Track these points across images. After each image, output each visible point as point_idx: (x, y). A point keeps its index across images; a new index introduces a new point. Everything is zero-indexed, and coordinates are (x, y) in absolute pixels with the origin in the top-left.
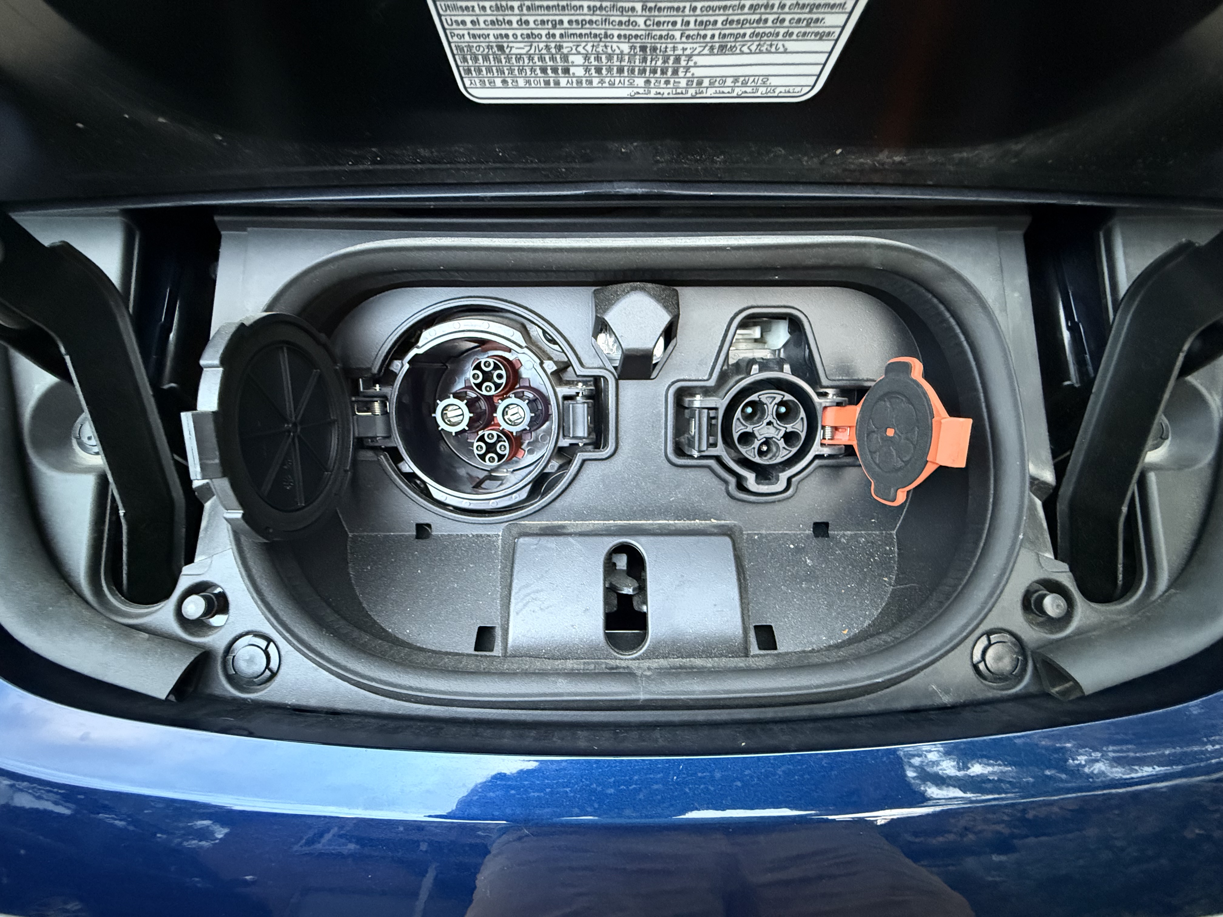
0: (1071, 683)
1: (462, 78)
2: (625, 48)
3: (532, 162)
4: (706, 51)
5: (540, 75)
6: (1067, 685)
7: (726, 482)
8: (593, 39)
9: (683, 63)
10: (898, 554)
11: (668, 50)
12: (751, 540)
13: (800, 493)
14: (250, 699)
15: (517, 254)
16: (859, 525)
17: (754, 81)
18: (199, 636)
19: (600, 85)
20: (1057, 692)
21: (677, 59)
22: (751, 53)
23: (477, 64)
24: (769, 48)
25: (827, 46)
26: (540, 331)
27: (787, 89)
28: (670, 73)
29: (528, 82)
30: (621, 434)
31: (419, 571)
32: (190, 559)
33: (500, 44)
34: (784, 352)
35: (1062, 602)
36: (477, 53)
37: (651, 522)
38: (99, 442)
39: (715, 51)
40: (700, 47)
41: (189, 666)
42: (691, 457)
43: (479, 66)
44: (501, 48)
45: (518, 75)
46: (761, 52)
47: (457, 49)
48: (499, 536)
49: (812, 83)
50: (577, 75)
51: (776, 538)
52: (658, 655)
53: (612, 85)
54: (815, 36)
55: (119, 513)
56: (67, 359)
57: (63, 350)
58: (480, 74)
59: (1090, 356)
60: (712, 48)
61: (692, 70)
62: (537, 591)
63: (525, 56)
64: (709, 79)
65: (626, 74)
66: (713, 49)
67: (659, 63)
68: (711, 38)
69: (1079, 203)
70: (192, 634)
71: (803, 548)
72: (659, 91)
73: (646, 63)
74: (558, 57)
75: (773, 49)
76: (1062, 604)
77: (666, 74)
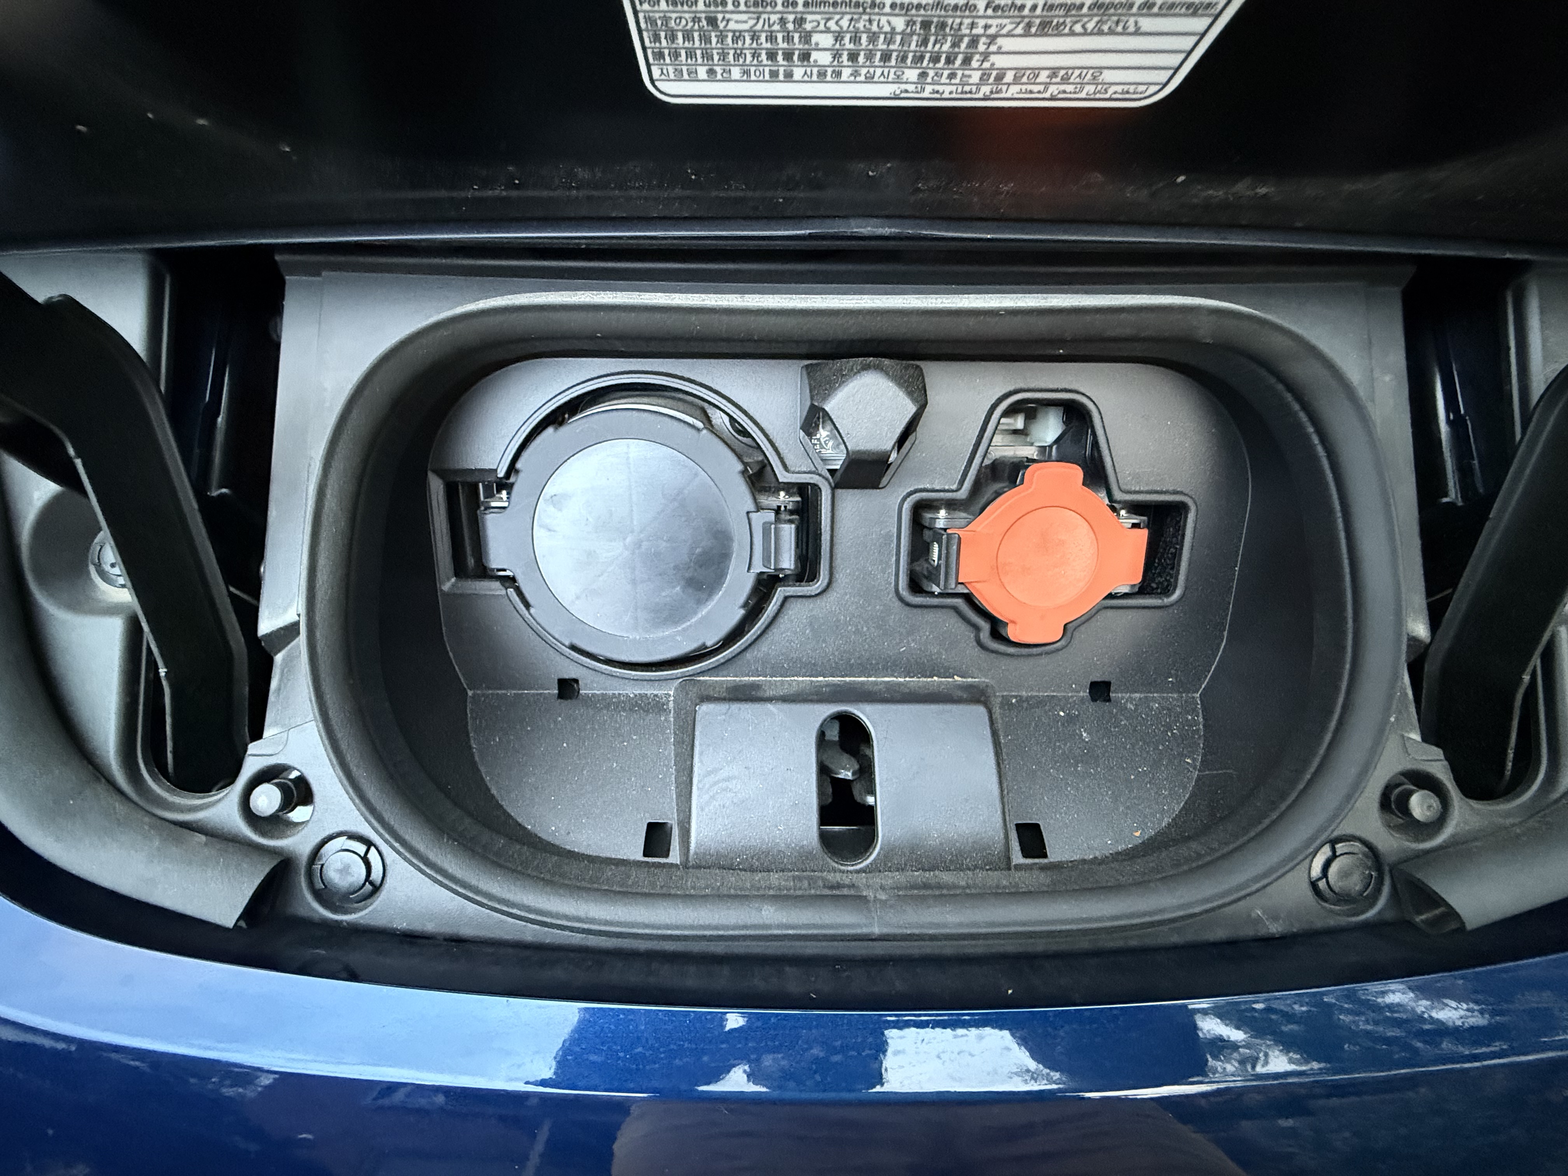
0: (1442, 909)
1: (648, 66)
2: (899, 23)
3: (737, 188)
4: (1019, 30)
5: (765, 62)
6: (1437, 912)
7: (977, 628)
8: (853, 10)
9: (982, 48)
10: (1204, 726)
11: (963, 27)
12: (1007, 704)
13: (1075, 642)
14: (346, 921)
15: (705, 318)
16: (1149, 685)
17: (1080, 75)
18: (272, 837)
19: (852, 78)
20: (1422, 921)
21: (974, 42)
22: (1085, 33)
23: (674, 46)
24: (1113, 25)
25: (1199, 24)
26: (726, 419)
27: (1126, 88)
28: (958, 62)
29: (747, 73)
30: (838, 561)
31: (565, 745)
32: (257, 734)
33: (713, 15)
34: (1057, 449)
35: (1435, 802)
36: (676, 28)
37: (873, 679)
38: (124, 571)
39: (1033, 30)
40: (1011, 23)
41: (263, 881)
42: (932, 594)
43: (676, 48)
44: (712, 21)
45: (732, 62)
46: (1101, 33)
47: (646, 22)
48: (670, 695)
49: (1165, 80)
50: (819, 63)
51: (1040, 702)
52: (890, 867)
53: (870, 79)
54: (1188, 8)
55: (159, 673)
56: (78, 463)
57: (71, 452)
58: (676, 60)
59: (1479, 463)
60: (1029, 25)
61: (993, 58)
62: (728, 779)
63: (746, 34)
64: (1013, 72)
65: (893, 63)
66: (1030, 27)
67: (946, 47)
68: (1030, 10)
69: (1508, 256)
70: (263, 834)
71: (1077, 716)
72: (937, 88)
73: (926, 47)
74: (796, 36)
75: (1120, 29)
76: (1435, 805)
77: (954, 63)
